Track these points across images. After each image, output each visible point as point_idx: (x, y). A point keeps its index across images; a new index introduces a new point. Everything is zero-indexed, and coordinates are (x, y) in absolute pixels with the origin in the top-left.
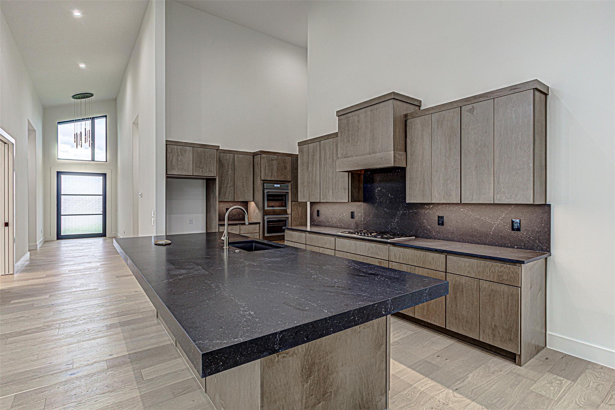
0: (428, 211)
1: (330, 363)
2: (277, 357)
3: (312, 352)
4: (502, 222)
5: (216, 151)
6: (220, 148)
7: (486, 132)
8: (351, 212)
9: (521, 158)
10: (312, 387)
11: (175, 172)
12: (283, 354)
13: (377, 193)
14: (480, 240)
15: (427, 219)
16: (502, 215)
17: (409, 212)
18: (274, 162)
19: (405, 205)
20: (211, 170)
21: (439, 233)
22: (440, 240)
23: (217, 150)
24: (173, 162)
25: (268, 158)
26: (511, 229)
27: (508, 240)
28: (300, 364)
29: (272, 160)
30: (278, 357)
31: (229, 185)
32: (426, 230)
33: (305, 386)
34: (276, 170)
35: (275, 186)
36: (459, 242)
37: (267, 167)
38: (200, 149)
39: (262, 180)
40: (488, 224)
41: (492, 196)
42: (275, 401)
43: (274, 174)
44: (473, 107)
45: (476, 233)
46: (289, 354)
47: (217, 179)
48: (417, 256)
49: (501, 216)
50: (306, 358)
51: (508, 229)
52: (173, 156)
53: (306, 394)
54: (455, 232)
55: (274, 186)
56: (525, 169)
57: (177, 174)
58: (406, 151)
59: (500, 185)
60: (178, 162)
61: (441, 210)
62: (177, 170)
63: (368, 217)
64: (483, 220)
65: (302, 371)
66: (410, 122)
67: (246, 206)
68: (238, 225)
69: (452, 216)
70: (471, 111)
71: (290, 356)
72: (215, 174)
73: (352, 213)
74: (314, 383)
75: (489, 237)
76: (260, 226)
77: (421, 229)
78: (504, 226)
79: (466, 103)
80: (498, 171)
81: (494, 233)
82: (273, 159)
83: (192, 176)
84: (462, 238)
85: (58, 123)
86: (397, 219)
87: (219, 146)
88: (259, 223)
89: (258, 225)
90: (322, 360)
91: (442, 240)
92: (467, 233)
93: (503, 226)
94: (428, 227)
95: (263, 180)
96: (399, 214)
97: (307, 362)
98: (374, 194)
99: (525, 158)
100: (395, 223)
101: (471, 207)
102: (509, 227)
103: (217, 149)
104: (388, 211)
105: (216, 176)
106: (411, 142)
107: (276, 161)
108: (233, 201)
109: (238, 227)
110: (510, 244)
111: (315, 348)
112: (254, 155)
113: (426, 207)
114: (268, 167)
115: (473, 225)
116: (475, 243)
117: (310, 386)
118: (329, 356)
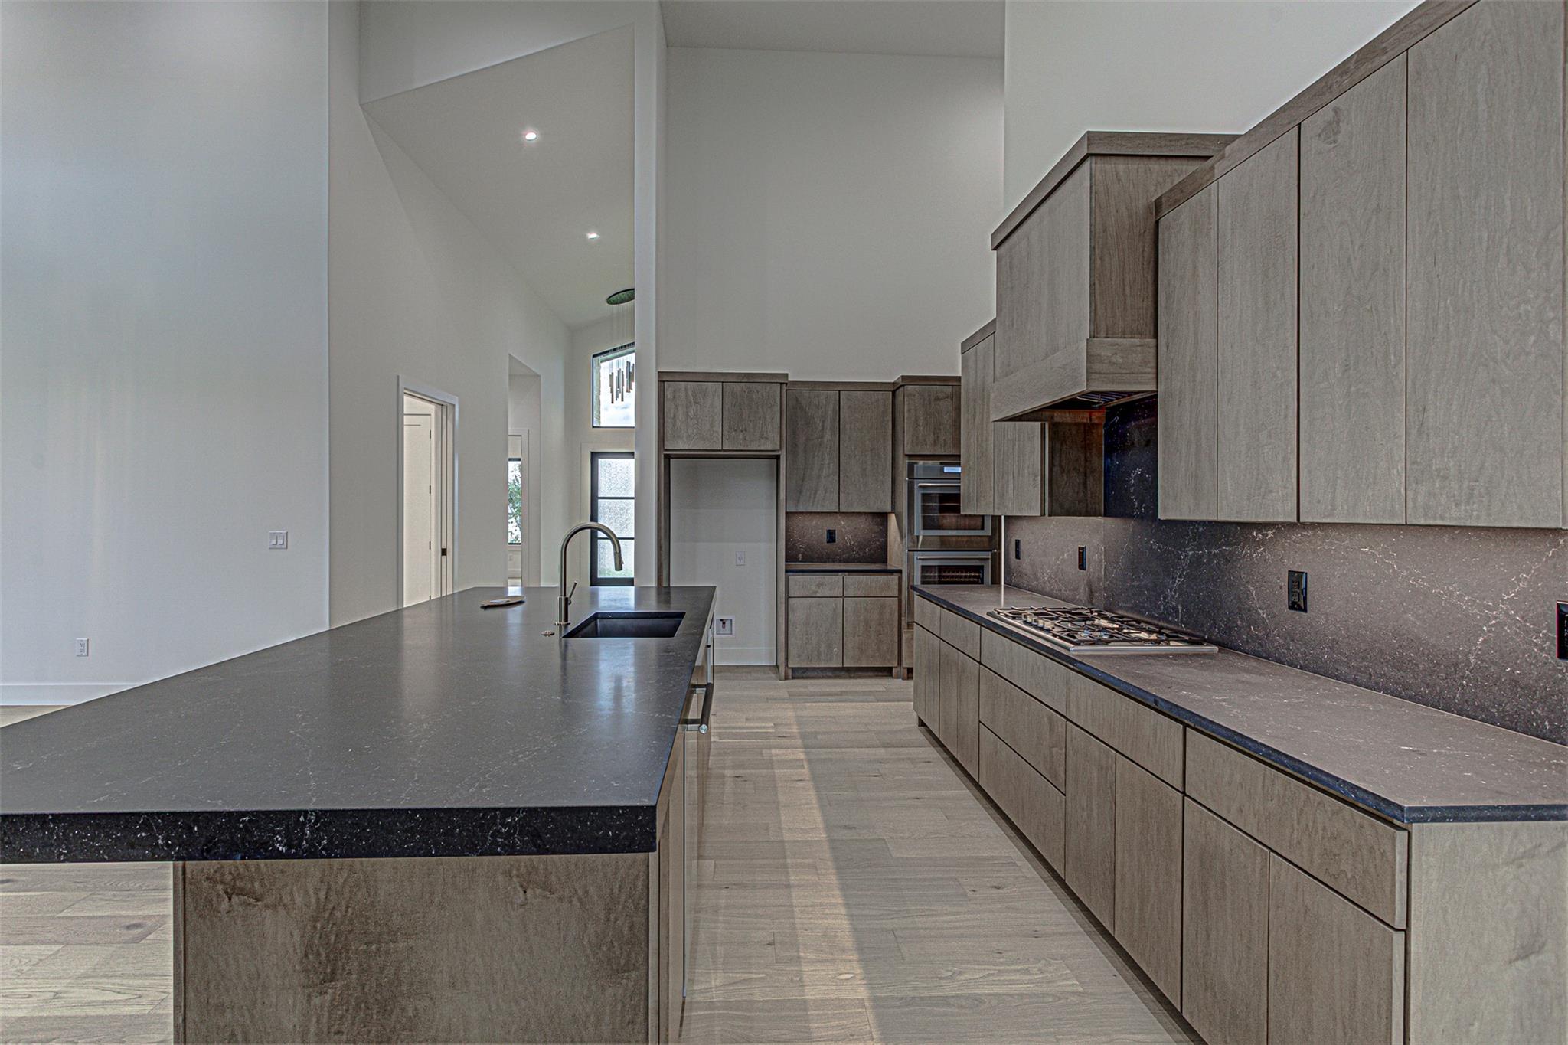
0: (1262, 554)
1: (405, 964)
2: (227, 899)
3: (338, 914)
4: (1516, 613)
5: (779, 389)
6: (789, 380)
7: (1378, 209)
8: (1080, 548)
9: (1512, 303)
10: (340, 1012)
11: (681, 445)
12: (246, 897)
13: (1133, 485)
14: (1428, 685)
15: (1258, 581)
16: (1519, 580)
17: (1209, 553)
18: (941, 403)
19: (1201, 529)
20: (765, 435)
21: (1292, 640)
22: (1296, 667)
23: (781, 384)
24: (678, 421)
25: (926, 394)
26: (1555, 649)
27: (1543, 700)
28: (297, 938)
29: (937, 399)
30: (230, 899)
31: (825, 472)
32: (1255, 623)
33: (317, 1001)
34: (948, 427)
35: (945, 471)
36: (1355, 682)
37: (922, 418)
38: (738, 387)
39: (906, 455)
40: (1460, 620)
41: (1399, 492)
42: (221, 1008)
43: (942, 438)
44: (1336, 111)
45: (1416, 654)
46: (265, 901)
47: (781, 456)
48: (1120, 713)
49: (1513, 588)
50: (319, 926)
51: (1542, 650)
52: (676, 407)
53: (318, 1021)
54: (1342, 642)
55: (943, 469)
56: (1528, 354)
57: (687, 448)
58: (1156, 336)
59: (1428, 440)
60: (689, 420)
61: (1299, 549)
62: (684, 439)
63: (1115, 568)
64: (1439, 596)
65: (306, 955)
66: (1166, 228)
67: (882, 525)
68: (840, 574)
69: (1333, 575)
70: (1331, 130)
71: (266, 907)
72: (776, 444)
73: (1082, 552)
74: (348, 1003)
75: (1463, 678)
76: (900, 579)
77: (1242, 619)
78: (1527, 632)
79: (1318, 103)
80: (1419, 376)
81: (1483, 661)
82: (940, 395)
83: (720, 451)
84: (1367, 667)
85: (594, 356)
86: (1180, 577)
87: (787, 374)
88: (900, 571)
89: (896, 577)
90: (374, 947)
91: (1301, 668)
92: (1381, 652)
93: (1522, 634)
94: (1261, 612)
95: (910, 456)
96: (1184, 559)
97: (320, 938)
98: (1126, 489)
99: (1527, 302)
100: (1175, 592)
101: (1397, 540)
102: (1546, 638)
103: (781, 381)
104: (1159, 548)
105: (778, 448)
106: (1168, 297)
107: (949, 400)
108: (836, 513)
109: (839, 577)
110: (1551, 724)
111: (350, 910)
112: (895, 389)
113: (1255, 538)
114: (925, 419)
115: (1405, 616)
116: (1410, 698)
117: (333, 1007)
118: (401, 945)
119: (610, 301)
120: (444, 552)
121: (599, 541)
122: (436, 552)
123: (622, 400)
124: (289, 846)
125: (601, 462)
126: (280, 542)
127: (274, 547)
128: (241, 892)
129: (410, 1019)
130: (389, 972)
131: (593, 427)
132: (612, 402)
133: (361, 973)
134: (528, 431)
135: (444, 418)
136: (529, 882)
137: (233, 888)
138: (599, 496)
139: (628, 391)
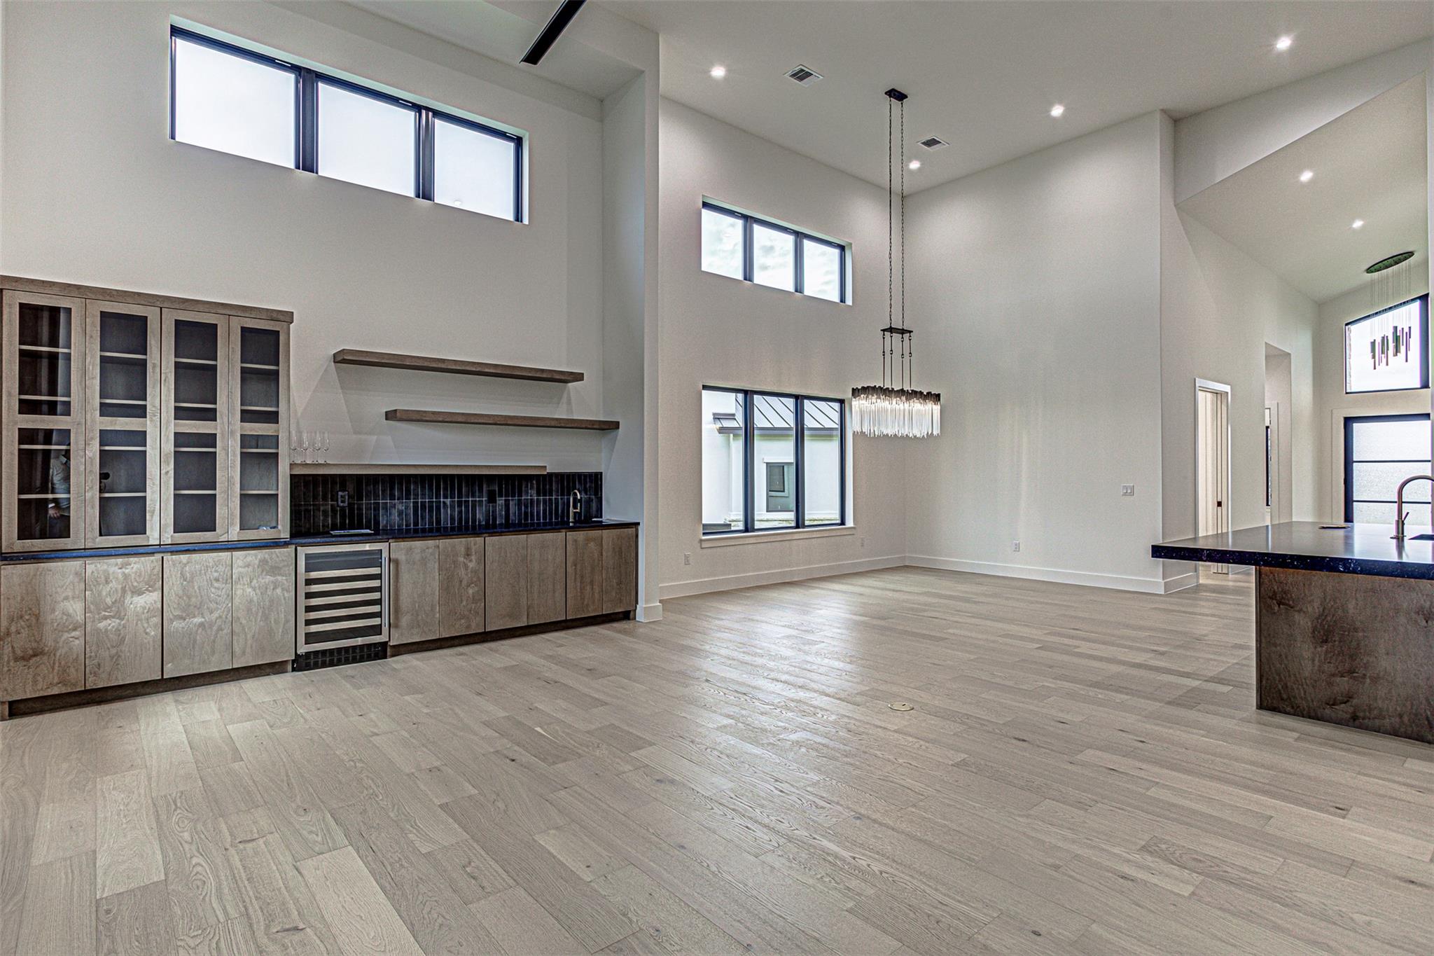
1: (1362, 642)
10: (1330, 655)
28: (1310, 624)
53: (1320, 657)
65: (1314, 631)
74: (1334, 652)
85: (1347, 324)
90: (1346, 633)
97: (1320, 625)
117: (1327, 652)
118: (1361, 634)
119: (1369, 270)
120: (1219, 504)
121: (1355, 503)
122: (1213, 504)
123: (1387, 364)
124: (1345, 568)
125: (1356, 426)
126: (1129, 491)
127: (1125, 494)
128: (1284, 604)
129: (1365, 664)
130: (1354, 643)
131: (1347, 393)
132: (1375, 368)
133: (1340, 642)
134: (1278, 404)
135: (1219, 402)
136: (1429, 618)
137: (1280, 602)
138: (1355, 459)
139: (1396, 355)
